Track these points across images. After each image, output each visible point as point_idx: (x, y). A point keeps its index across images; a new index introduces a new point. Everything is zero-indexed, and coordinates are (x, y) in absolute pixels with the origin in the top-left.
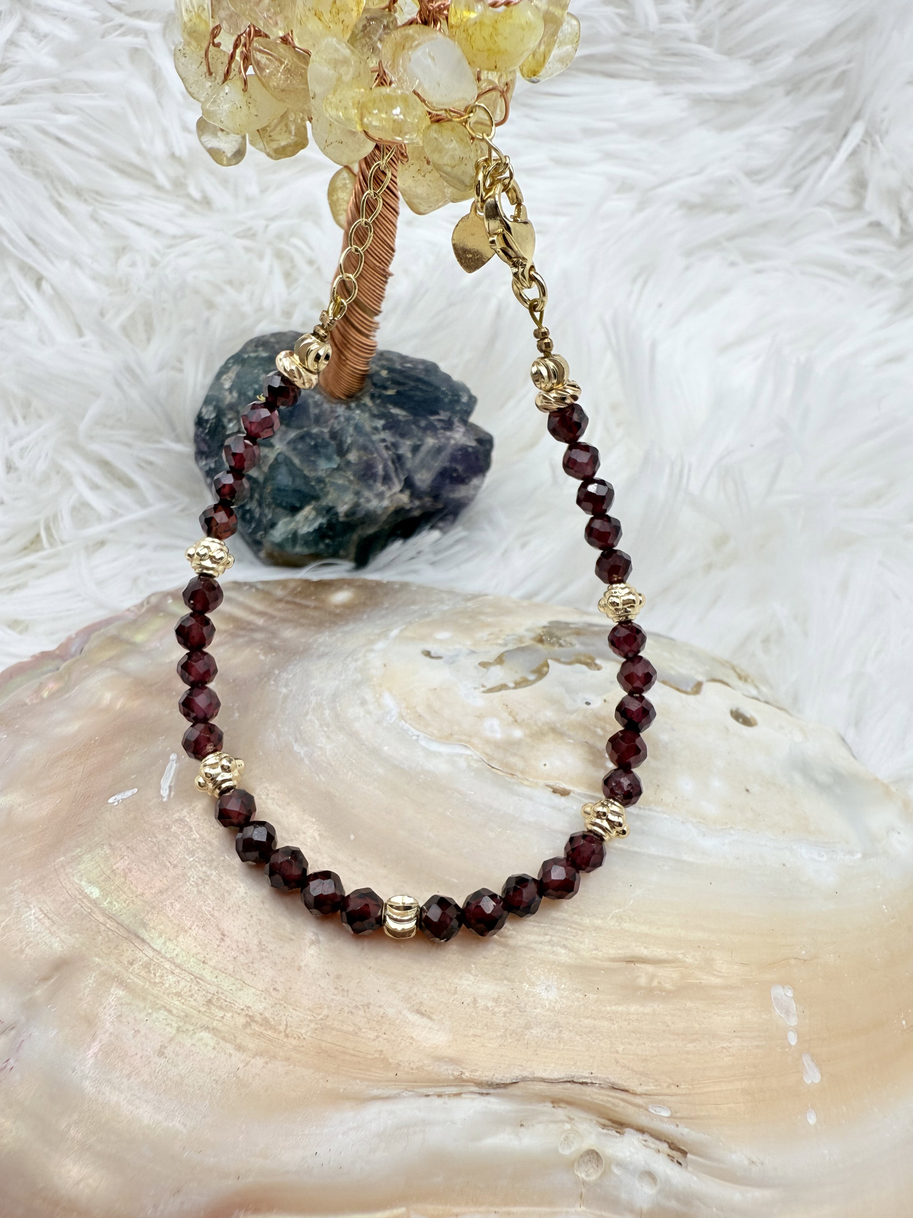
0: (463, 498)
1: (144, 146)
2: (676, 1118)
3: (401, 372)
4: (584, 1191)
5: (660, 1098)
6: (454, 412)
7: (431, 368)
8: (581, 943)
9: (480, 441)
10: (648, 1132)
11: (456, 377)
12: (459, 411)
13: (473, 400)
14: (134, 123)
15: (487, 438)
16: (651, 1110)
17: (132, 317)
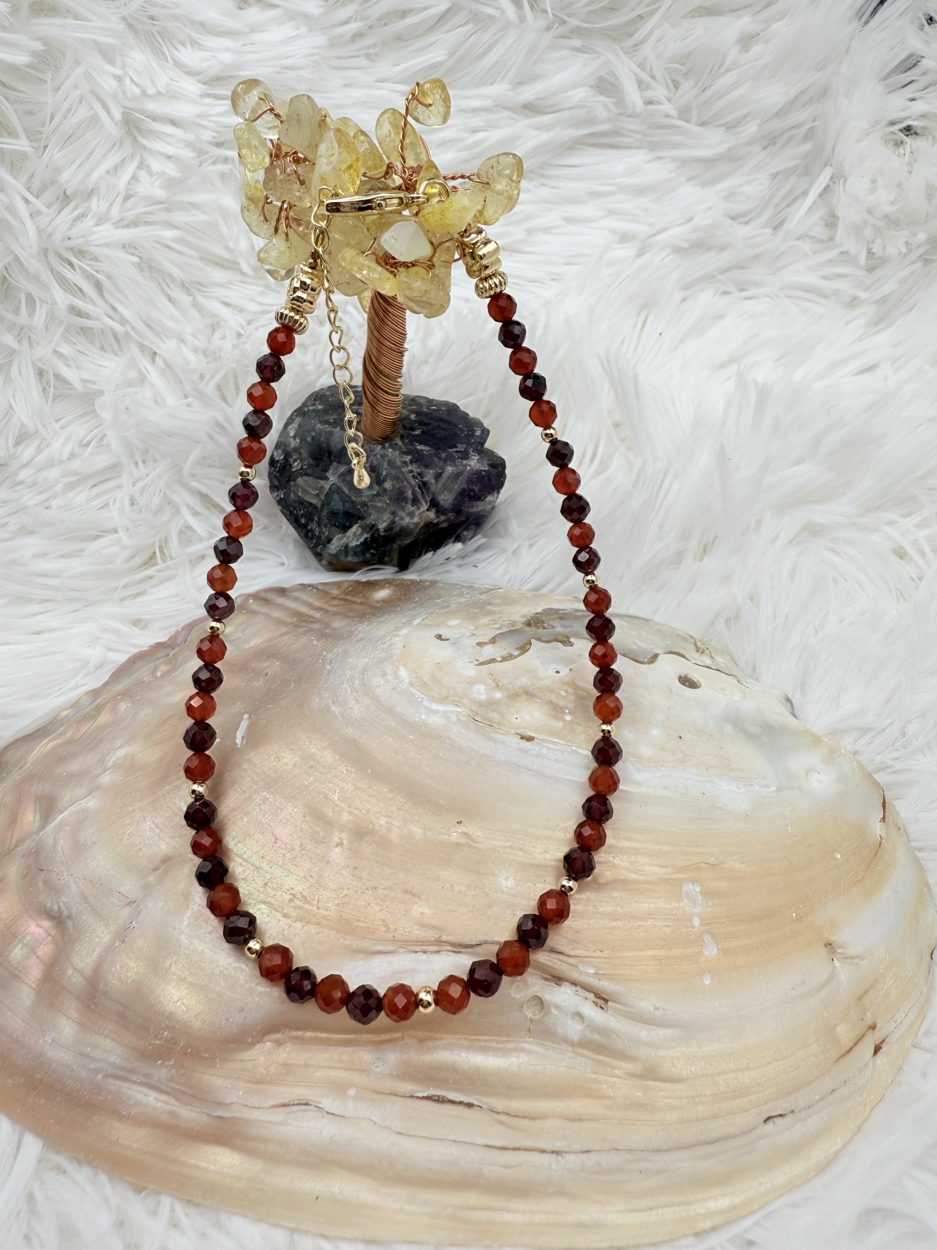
0: (481, 511)
1: (232, 245)
2: (599, 974)
3: (426, 414)
4: (532, 1026)
5: (588, 959)
6: (469, 444)
7: (453, 409)
8: (534, 848)
9: (492, 466)
10: (579, 985)
11: (472, 414)
12: (474, 443)
13: (486, 433)
14: (224, 229)
15: (500, 461)
16: (580, 968)
17: (225, 376)
